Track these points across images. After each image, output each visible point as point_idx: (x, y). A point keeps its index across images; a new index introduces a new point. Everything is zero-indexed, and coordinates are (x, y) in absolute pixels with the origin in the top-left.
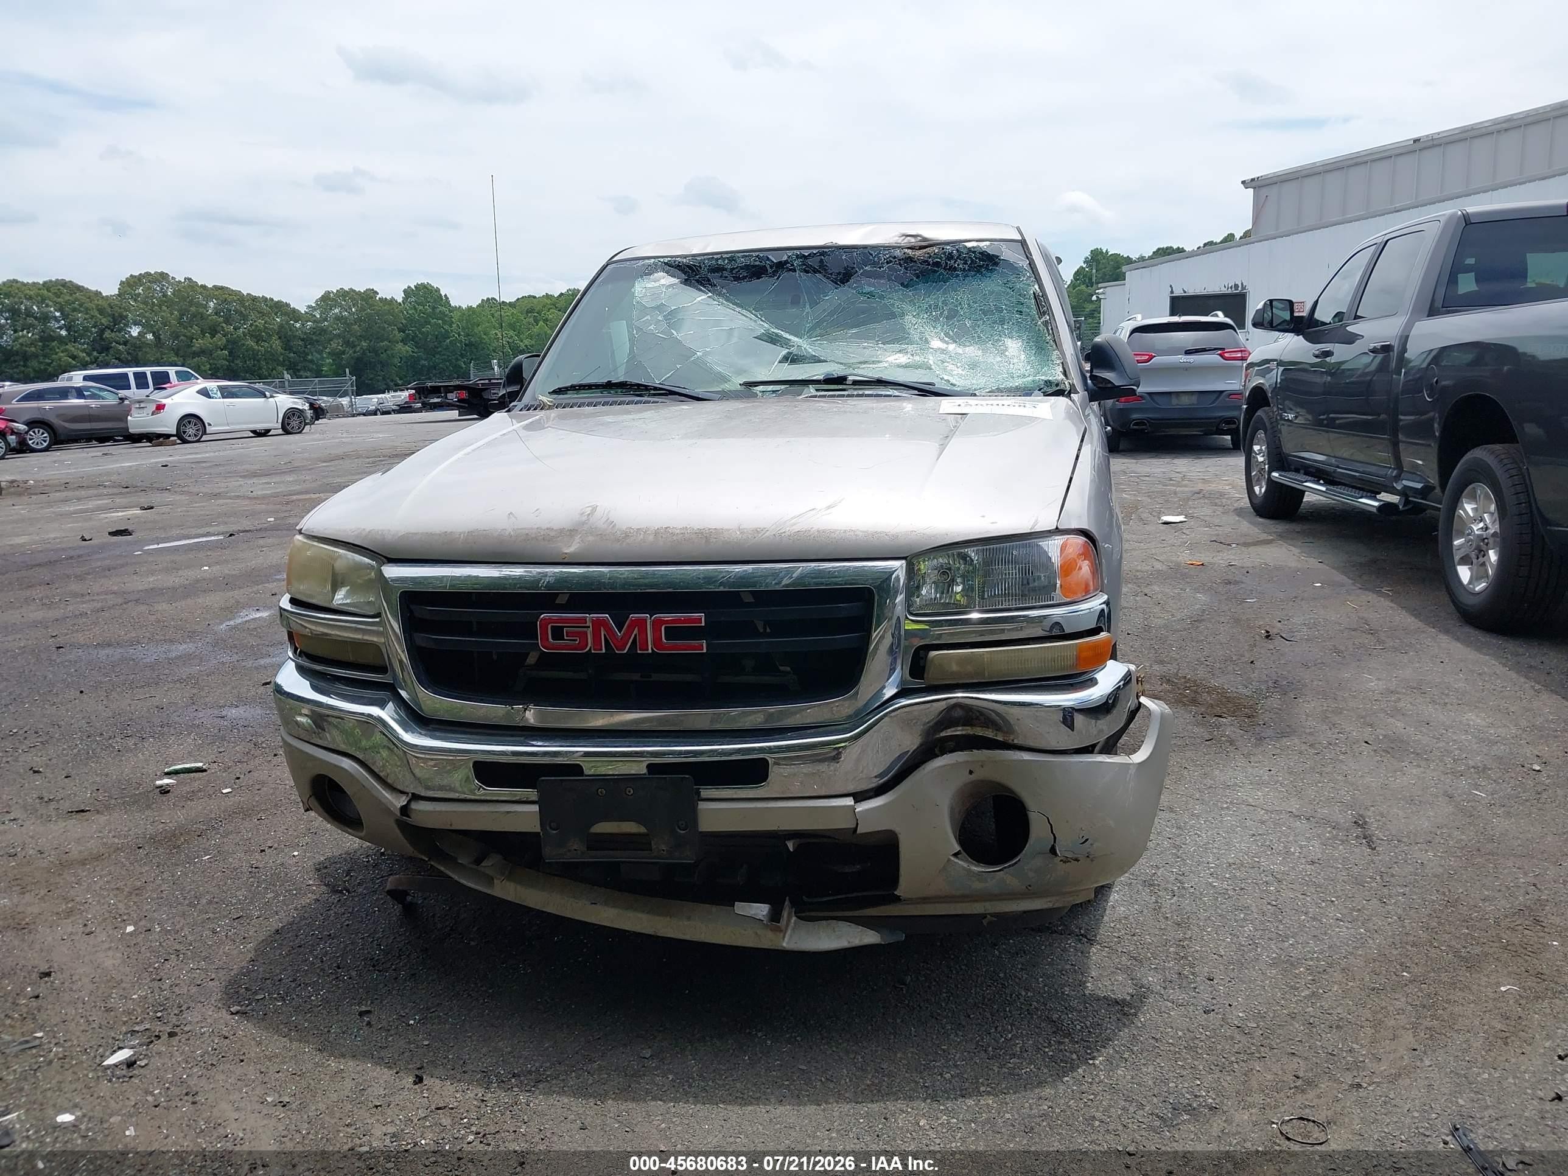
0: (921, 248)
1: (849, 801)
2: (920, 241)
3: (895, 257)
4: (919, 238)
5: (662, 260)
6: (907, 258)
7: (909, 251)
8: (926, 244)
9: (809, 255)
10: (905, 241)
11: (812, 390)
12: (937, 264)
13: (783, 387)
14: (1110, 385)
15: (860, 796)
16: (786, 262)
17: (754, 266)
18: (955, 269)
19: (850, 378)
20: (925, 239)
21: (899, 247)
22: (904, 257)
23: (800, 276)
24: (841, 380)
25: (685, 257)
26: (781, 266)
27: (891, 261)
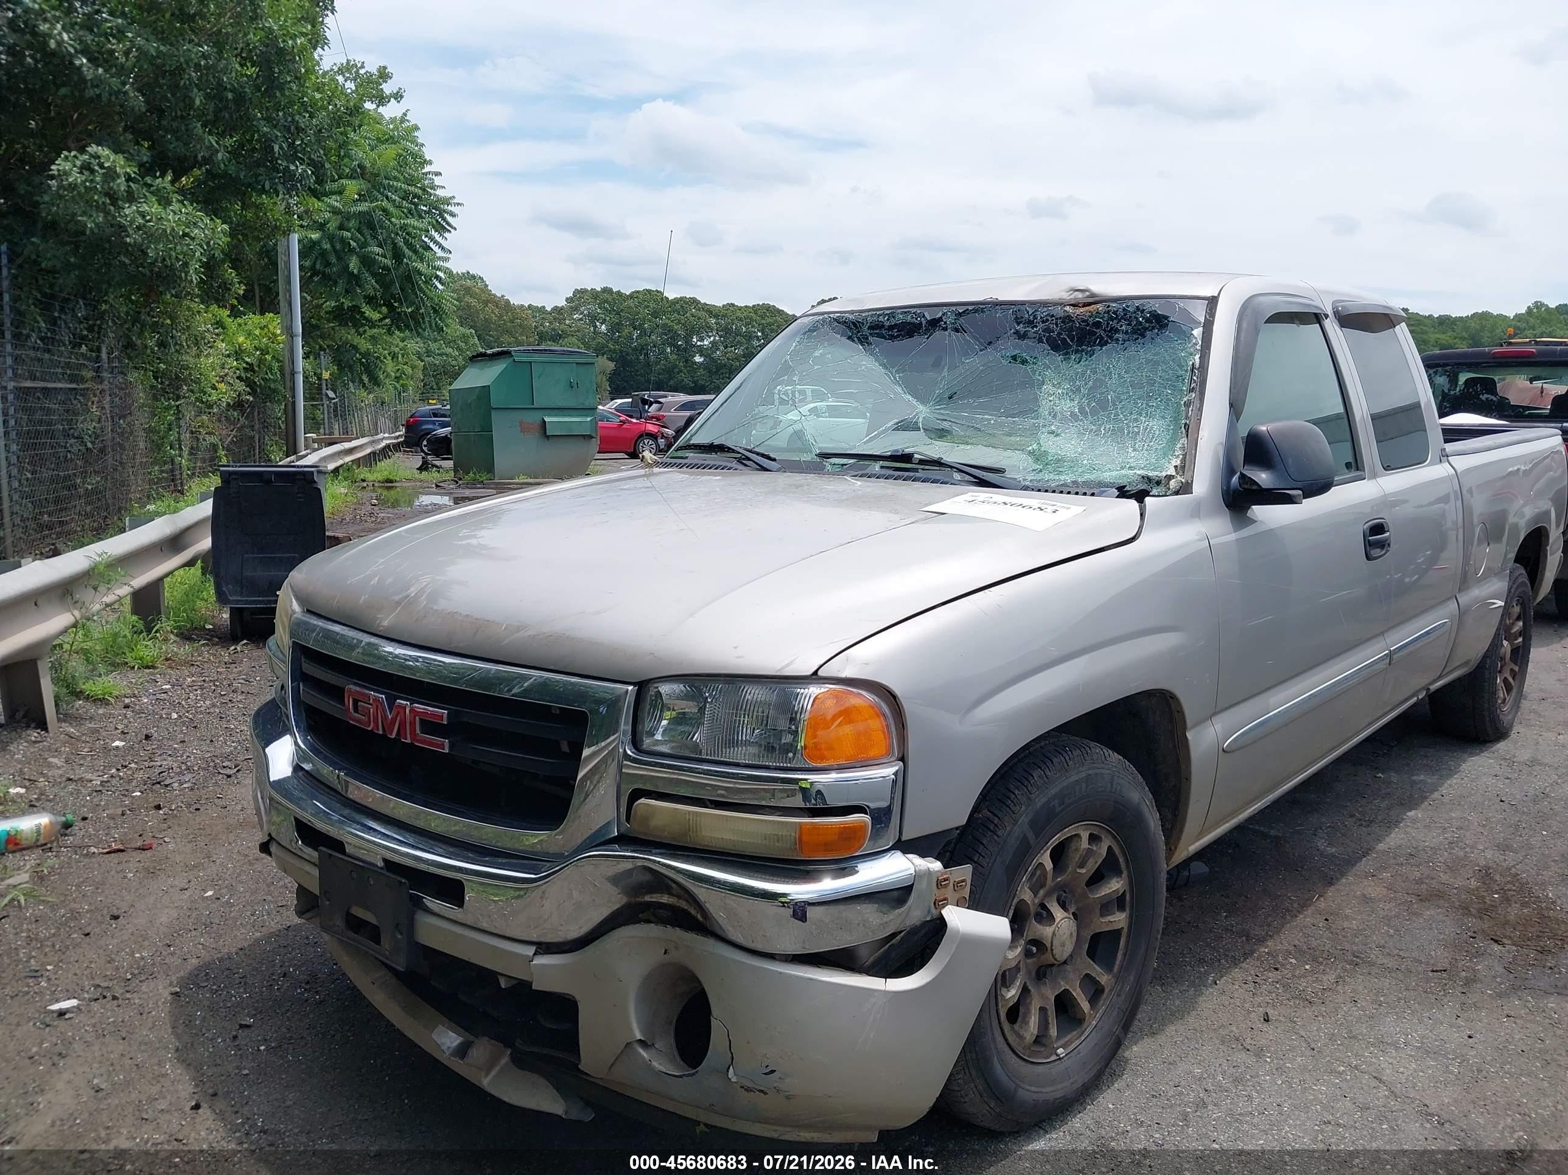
0: (1085, 305)
1: (530, 951)
2: (1088, 297)
3: (1053, 316)
4: (1088, 293)
5: (832, 316)
6: (1065, 318)
7: (1068, 308)
8: (1093, 300)
9: (964, 312)
10: (1072, 297)
11: (876, 467)
12: (1097, 325)
13: (852, 461)
14: (1255, 487)
15: (545, 948)
16: (940, 319)
17: (910, 323)
18: (1117, 331)
19: (916, 456)
20: (1093, 295)
21: (1061, 304)
22: (1062, 315)
23: (950, 335)
24: (907, 458)
25: (852, 312)
26: (934, 323)
27: (1048, 320)
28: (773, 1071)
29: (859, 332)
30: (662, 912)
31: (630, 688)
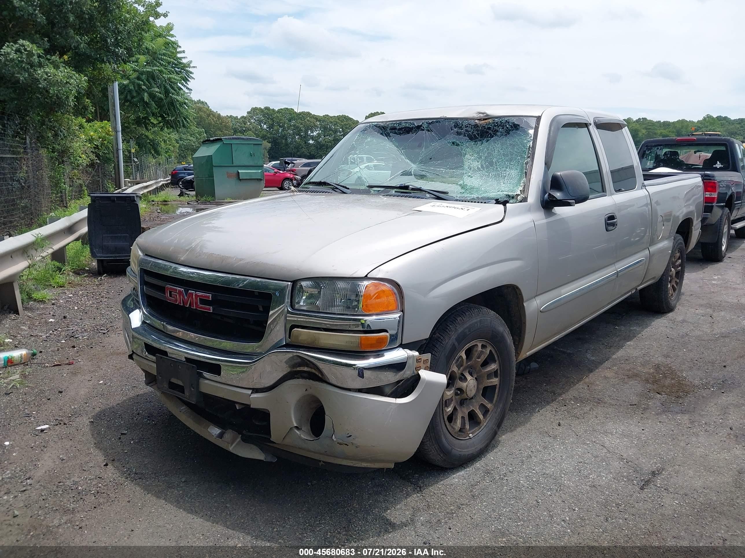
0: (484, 119)
1: (250, 392)
2: (485, 116)
3: (470, 124)
4: (485, 114)
5: (373, 124)
6: (475, 125)
7: (476, 121)
8: (487, 117)
9: (431, 122)
10: (478, 116)
11: (393, 192)
12: (489, 128)
13: (383, 189)
14: (554, 199)
15: (256, 391)
16: (421, 126)
17: (408, 127)
18: (497, 131)
19: (410, 187)
20: (487, 115)
21: (473, 119)
22: (474, 124)
23: (425, 133)
24: (406, 187)
25: (382, 122)
26: (419, 128)
27: (468, 126)
28: (351, 436)
29: (385, 131)
30: (305, 375)
31: (289, 283)
